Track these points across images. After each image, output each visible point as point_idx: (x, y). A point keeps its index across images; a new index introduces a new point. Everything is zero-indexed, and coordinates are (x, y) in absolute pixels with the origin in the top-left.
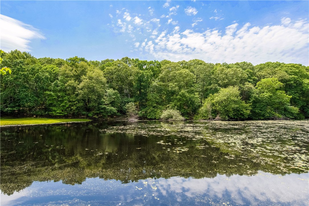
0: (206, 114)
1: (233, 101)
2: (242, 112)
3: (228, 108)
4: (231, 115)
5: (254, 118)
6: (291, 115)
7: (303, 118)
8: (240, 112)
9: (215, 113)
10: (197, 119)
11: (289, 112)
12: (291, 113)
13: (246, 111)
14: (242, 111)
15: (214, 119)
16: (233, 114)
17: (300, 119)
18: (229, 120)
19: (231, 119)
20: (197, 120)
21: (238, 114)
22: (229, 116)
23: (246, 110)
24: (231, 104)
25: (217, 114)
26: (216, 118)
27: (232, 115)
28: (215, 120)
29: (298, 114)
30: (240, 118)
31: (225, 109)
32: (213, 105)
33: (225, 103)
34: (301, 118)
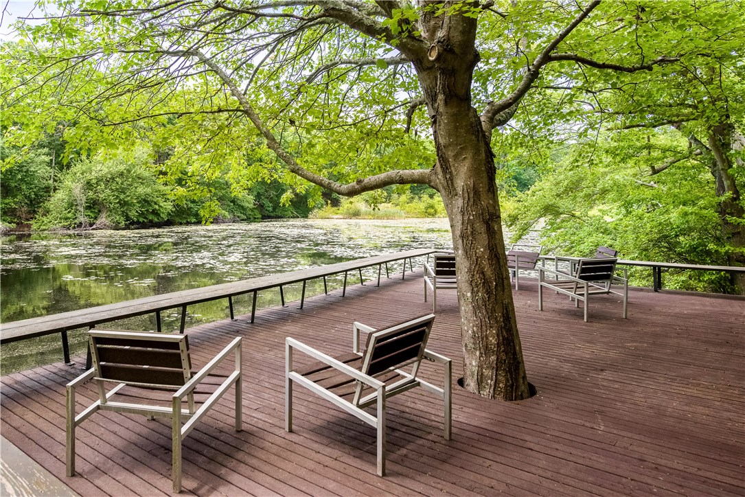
0: (69, 212)
1: (139, 178)
2: (157, 207)
3: (128, 196)
4: (133, 214)
5: (178, 220)
6: (241, 213)
7: (258, 218)
8: (151, 206)
9: (94, 206)
10: (44, 227)
11: (239, 206)
12: (242, 207)
13: (165, 203)
14: (156, 204)
15: (91, 225)
16: (137, 212)
17: (255, 220)
18: (127, 228)
19: (131, 224)
20: (45, 230)
21: (147, 211)
22: (128, 218)
23: (165, 201)
24: (136, 185)
25: (100, 211)
26: (98, 222)
27: (137, 214)
28: (94, 227)
29: (252, 210)
30: (151, 221)
31: (120, 200)
32: (89, 185)
33: (122, 184)
34: (255, 218)
